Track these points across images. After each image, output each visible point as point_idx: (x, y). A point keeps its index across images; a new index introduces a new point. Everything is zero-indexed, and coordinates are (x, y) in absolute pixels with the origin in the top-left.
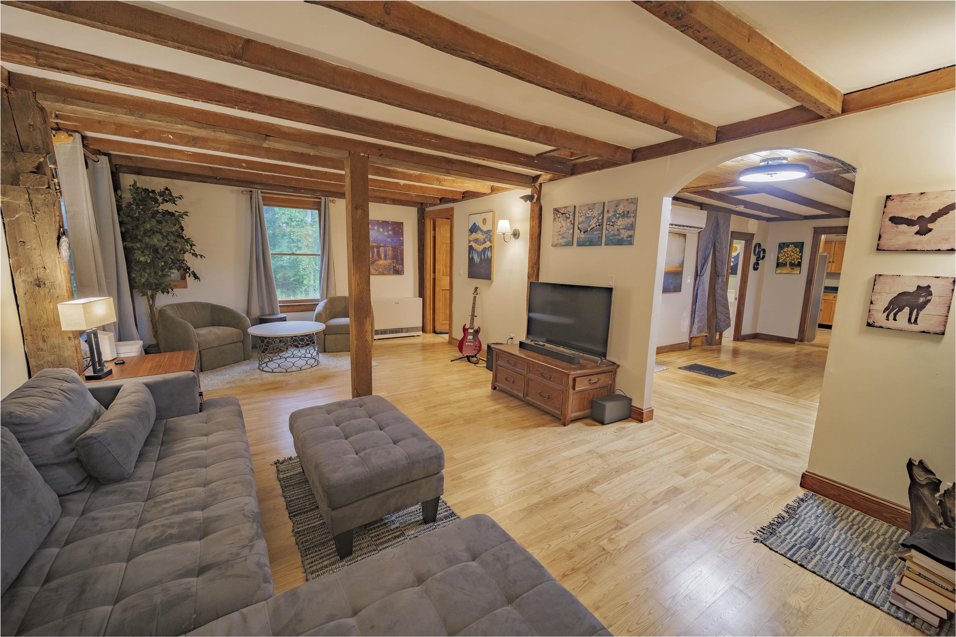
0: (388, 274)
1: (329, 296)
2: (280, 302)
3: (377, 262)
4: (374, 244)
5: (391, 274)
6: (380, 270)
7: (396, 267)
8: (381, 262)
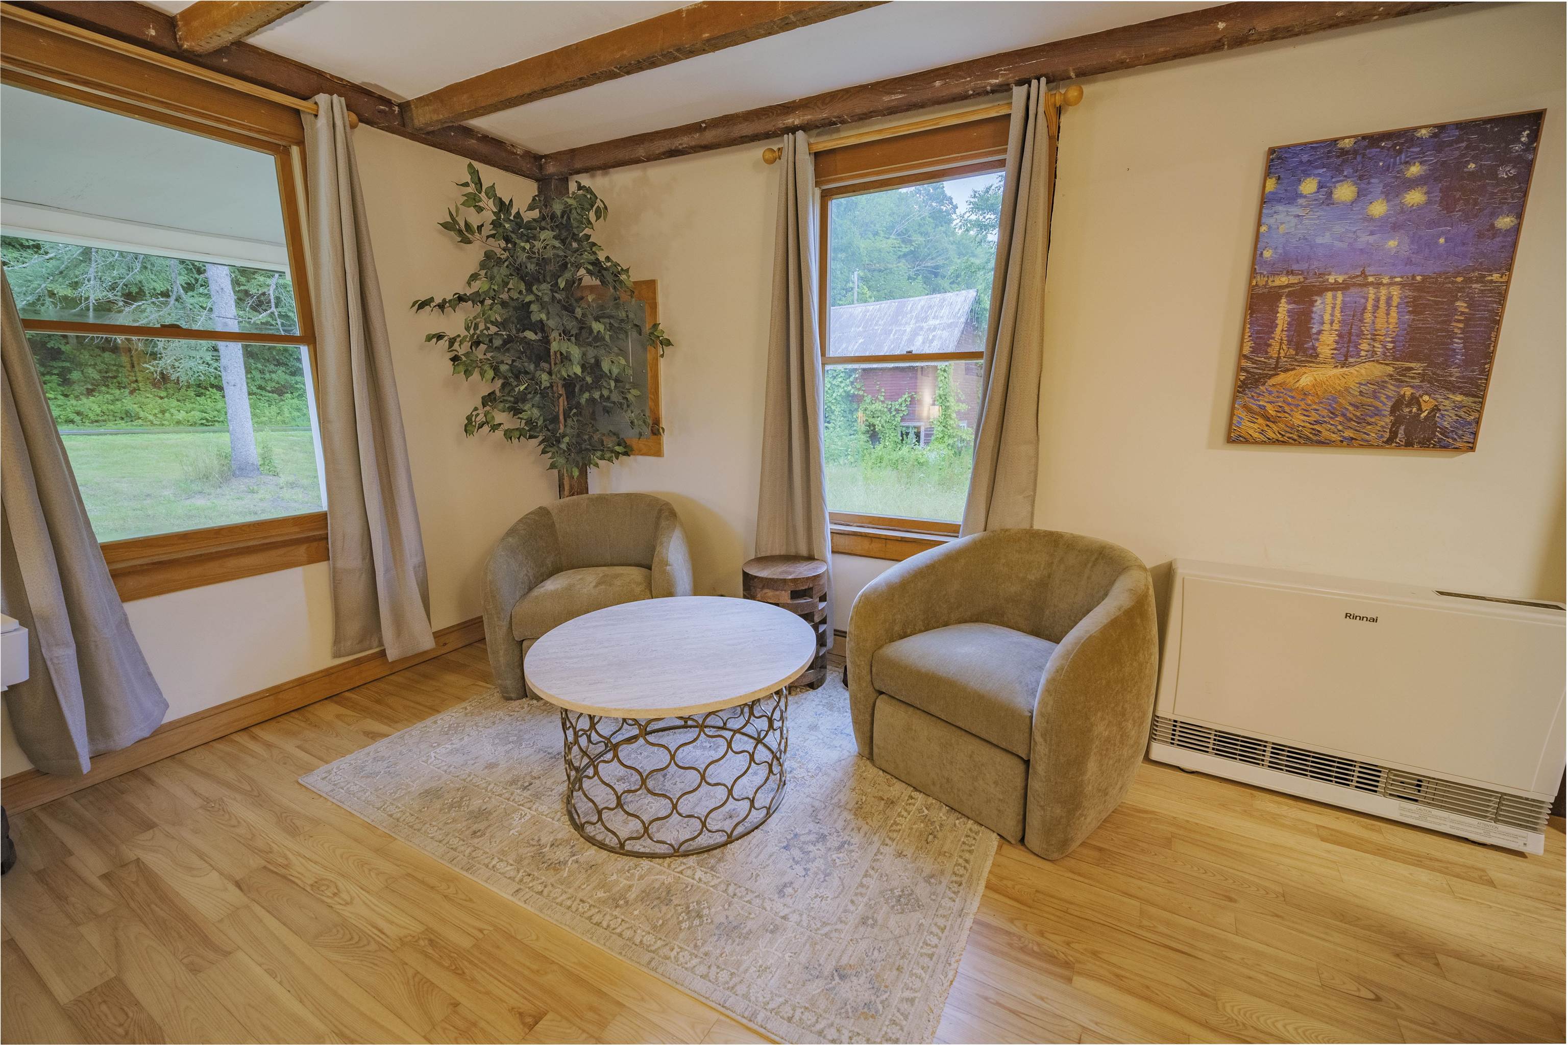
0: (1349, 443)
1: (995, 524)
2: (836, 518)
3: (1281, 378)
4: (1283, 280)
5: (1367, 445)
6: (1298, 419)
7: (1415, 400)
8: (1307, 378)
